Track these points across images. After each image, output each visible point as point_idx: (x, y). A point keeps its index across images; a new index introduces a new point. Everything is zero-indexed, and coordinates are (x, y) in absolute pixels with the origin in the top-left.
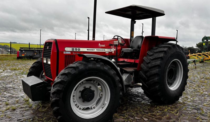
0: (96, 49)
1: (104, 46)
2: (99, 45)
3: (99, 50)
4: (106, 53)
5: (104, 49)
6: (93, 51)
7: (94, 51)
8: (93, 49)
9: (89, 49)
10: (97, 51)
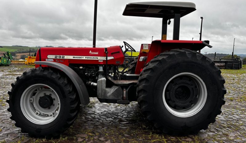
0: (84, 57)
1: (97, 53)
2: (90, 52)
3: (89, 58)
4: (99, 61)
5: (96, 57)
6: (80, 59)
7: (82, 59)
8: (80, 56)
9: (75, 56)
10: (86, 59)
